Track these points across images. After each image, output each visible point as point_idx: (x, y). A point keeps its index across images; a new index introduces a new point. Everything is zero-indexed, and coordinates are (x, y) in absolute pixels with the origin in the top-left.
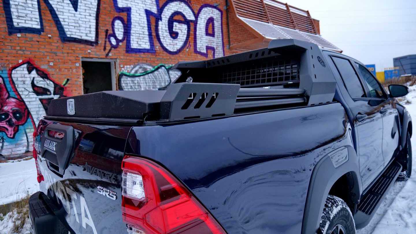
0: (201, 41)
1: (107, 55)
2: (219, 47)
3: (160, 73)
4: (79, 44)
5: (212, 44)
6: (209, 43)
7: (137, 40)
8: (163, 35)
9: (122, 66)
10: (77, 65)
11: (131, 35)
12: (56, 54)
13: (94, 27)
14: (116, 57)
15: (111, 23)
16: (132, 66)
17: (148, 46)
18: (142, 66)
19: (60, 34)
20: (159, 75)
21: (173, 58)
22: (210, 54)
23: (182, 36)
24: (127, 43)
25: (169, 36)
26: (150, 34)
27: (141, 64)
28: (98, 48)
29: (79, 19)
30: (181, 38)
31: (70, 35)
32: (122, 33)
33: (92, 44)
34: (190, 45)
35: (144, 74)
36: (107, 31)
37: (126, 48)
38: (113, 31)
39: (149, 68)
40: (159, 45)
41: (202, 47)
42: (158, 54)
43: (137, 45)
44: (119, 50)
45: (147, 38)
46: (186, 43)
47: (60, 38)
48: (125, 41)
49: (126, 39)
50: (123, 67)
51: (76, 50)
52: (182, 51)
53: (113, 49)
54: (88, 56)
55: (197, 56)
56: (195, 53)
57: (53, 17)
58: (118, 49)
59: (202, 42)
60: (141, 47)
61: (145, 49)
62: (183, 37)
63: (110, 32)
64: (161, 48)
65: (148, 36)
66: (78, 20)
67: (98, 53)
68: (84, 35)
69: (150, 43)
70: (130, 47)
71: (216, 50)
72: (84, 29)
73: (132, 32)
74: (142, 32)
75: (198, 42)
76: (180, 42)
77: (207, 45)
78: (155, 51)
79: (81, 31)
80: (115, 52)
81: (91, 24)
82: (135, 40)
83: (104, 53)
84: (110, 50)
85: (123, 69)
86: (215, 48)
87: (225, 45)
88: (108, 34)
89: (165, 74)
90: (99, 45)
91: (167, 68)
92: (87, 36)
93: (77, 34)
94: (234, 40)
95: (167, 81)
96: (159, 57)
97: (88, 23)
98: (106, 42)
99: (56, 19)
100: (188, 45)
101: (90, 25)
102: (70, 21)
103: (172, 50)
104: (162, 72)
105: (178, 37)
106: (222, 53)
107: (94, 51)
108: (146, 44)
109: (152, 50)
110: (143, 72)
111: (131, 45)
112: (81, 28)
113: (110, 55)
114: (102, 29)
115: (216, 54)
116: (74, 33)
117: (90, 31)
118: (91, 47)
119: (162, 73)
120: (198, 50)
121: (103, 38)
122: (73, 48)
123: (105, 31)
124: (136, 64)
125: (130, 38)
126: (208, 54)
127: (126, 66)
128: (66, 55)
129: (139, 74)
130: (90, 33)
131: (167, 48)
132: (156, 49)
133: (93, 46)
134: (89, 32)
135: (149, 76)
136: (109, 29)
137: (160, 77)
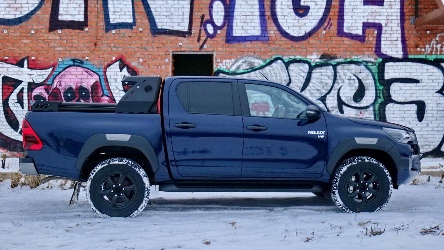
0: (352, 16)
1: (201, 47)
2: (393, 21)
3: (273, 70)
4: (170, 36)
5: (377, 18)
6: (370, 18)
7: (242, 24)
8: (282, 13)
9: (219, 60)
10: (166, 61)
11: (234, 18)
12: (146, 49)
13: (188, 13)
14: (212, 50)
15: (208, 6)
16: (233, 60)
17: (257, 31)
18: (247, 60)
19: (151, 26)
20: (272, 72)
21: (297, 46)
22: (370, 35)
23: (316, 10)
24: (227, 29)
25: (294, 14)
26: (262, 14)
27: (246, 57)
28: (190, 39)
29: (172, 6)
30: (313, 14)
31: (161, 26)
32: (223, 17)
33: (184, 35)
34: (330, 23)
35: (249, 70)
36: (203, 16)
37: (227, 37)
38: (211, 15)
39: (258, 62)
40: (275, 28)
41: (353, 25)
42: (272, 42)
43: (242, 31)
44: (216, 41)
45: (257, 20)
46: (322, 21)
47: (151, 31)
48: (225, 28)
49: (226, 25)
50: (221, 62)
51: (167, 43)
52: (314, 35)
53: (209, 39)
54: (179, 50)
55: (343, 41)
56: (339, 37)
57: (145, 8)
58: (215, 39)
59: (354, 17)
60: (247, 33)
61: (253, 36)
62: (318, 12)
63: (207, 17)
64: (278, 32)
65: (259, 18)
66: (170, 8)
67: (190, 46)
68: (176, 24)
69: (262, 26)
70: (231, 35)
71: (384, 28)
72: (176, 17)
73: (235, 14)
74: (250, 12)
75: (345, 17)
76: (311, 21)
77: (366, 21)
78: (269, 37)
79: (173, 20)
80: (211, 43)
81: (185, 10)
82: (238, 24)
83: (198, 45)
84: (205, 41)
85: (220, 64)
86: (383, 25)
87: (406, 17)
88: (205, 20)
89: (282, 70)
90: (192, 35)
91: (286, 61)
92: (179, 25)
93: (168, 24)
94: (431, 7)
95: (285, 80)
96: (275, 46)
97: (181, 10)
98: (200, 30)
99: (148, 10)
100: (326, 24)
101: (183, 12)
102: (162, 10)
103: (296, 35)
104: (276, 67)
105: (309, 14)
106: (400, 32)
107: (186, 44)
108: (256, 28)
109: (264, 36)
110: (248, 67)
111: (234, 31)
112: (173, 17)
113: (205, 46)
114: (197, 15)
115: (383, 35)
116: (165, 24)
117: (183, 19)
118: (182, 38)
119: (276, 70)
120: (345, 30)
121: (198, 26)
122: (164, 41)
123: (200, 17)
124: (239, 57)
125: (232, 22)
126: (366, 35)
127: (224, 61)
128: (156, 49)
129: (243, 71)
130: (183, 22)
131: (288, 32)
132: (269, 35)
133: (185, 37)
134: (181, 21)
135: (256, 73)
136: (205, 15)
137: (273, 75)
